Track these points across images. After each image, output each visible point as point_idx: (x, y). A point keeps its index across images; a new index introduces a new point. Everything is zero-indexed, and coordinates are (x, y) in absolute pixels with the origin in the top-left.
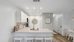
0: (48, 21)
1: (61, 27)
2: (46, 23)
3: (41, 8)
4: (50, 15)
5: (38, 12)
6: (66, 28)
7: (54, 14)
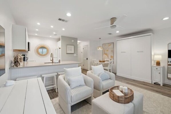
0: (71, 50)
1: (87, 59)
2: (67, 53)
3: (64, 29)
4: (73, 41)
5: (54, 33)
6: (93, 59)
7: (79, 40)
